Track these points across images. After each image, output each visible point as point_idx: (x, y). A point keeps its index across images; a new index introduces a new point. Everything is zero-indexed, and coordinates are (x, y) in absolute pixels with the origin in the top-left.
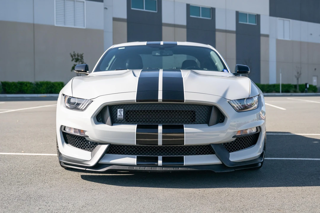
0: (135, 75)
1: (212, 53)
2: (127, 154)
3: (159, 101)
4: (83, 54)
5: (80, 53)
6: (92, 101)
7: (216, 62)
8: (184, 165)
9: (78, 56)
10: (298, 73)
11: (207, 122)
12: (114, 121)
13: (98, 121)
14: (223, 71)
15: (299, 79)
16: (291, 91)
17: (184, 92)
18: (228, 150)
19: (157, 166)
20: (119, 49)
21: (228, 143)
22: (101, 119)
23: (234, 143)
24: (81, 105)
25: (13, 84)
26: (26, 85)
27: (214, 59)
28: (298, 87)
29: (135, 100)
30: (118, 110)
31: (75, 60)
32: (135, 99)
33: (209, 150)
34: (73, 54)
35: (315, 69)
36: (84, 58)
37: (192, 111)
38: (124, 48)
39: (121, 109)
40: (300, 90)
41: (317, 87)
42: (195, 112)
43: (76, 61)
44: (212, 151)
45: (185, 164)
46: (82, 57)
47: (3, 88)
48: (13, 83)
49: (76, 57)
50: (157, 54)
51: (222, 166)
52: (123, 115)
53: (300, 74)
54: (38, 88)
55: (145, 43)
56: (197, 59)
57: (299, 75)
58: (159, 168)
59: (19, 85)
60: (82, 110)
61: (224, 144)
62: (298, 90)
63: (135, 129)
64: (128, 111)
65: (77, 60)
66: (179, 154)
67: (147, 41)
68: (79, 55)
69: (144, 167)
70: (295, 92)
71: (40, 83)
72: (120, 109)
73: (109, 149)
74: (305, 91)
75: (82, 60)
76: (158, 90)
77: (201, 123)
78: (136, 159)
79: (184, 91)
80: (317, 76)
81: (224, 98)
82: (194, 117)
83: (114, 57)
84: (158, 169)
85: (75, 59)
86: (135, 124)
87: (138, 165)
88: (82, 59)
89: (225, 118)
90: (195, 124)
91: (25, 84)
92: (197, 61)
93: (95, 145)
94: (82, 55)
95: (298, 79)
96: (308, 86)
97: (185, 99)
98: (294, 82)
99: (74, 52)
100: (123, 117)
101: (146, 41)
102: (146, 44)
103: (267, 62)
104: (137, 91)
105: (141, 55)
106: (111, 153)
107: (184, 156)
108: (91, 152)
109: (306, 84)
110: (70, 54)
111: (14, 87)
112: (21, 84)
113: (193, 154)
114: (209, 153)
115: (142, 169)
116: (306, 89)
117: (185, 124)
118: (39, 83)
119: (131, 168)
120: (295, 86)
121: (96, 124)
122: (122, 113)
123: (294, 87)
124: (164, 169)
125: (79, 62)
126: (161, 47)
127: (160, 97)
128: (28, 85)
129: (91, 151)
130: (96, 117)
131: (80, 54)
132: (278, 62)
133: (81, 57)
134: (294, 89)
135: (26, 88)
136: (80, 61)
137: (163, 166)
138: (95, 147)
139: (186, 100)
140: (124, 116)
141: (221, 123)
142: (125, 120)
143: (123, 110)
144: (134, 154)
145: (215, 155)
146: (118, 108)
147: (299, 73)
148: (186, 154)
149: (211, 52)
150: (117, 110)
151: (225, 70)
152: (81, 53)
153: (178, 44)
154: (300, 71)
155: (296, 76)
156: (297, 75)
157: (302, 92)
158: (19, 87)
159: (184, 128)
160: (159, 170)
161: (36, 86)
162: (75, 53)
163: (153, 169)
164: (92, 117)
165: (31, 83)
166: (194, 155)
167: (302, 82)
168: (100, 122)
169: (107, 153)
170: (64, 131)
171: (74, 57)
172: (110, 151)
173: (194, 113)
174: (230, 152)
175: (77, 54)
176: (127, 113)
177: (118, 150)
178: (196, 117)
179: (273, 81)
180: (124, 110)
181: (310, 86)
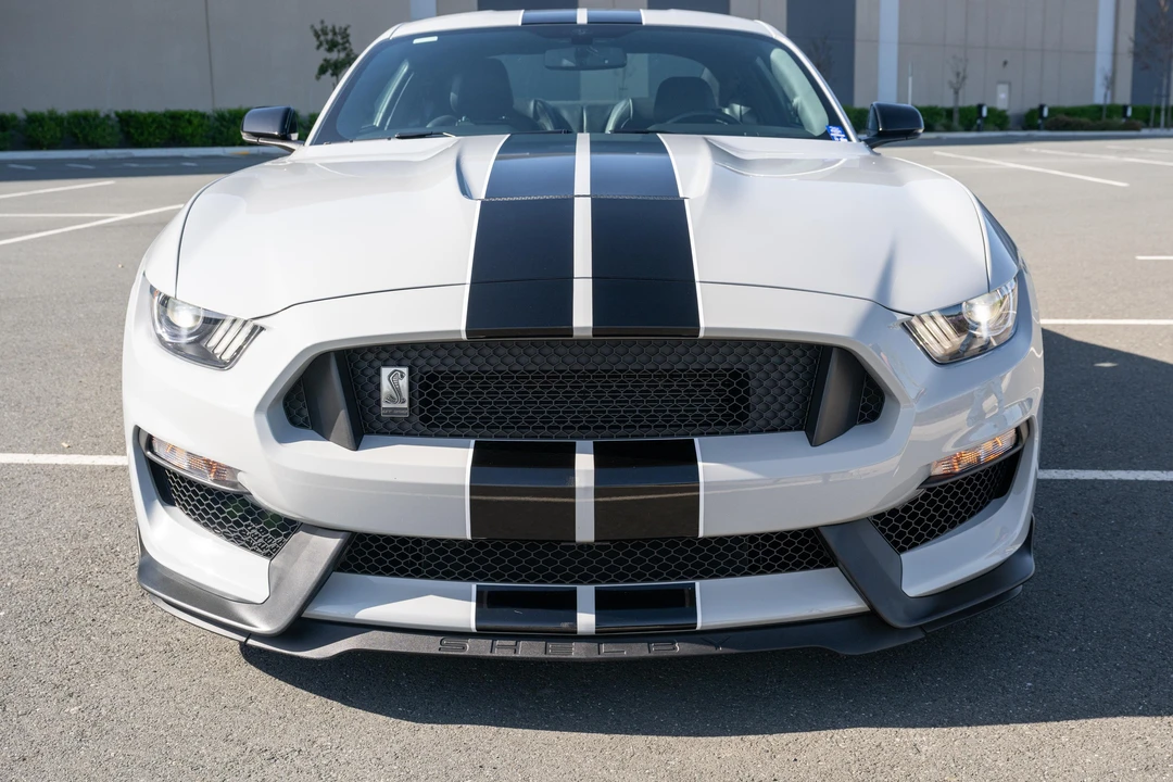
0: (465, 190)
1: (776, 55)
2: (431, 575)
3: (575, 334)
4: (349, 26)
5: (340, 24)
6: (262, 329)
7: (794, 95)
8: (699, 627)
9: (335, 34)
10: (958, 74)
11: (804, 420)
12: (367, 426)
13: (293, 421)
14: (826, 136)
15: (961, 92)
16: (938, 127)
17: (698, 285)
18: (895, 544)
19: (572, 636)
20: (416, 41)
21: (893, 512)
22: (305, 412)
23: (919, 507)
24: (226, 325)
25: (150, 120)
26: (190, 122)
27: (786, 81)
28: (956, 116)
29: (459, 332)
30: (386, 372)
31: (325, 46)
32: (463, 327)
33: (810, 548)
34: (318, 27)
35: (1005, 63)
36: (351, 39)
37: (735, 375)
38: (435, 39)
39: (400, 365)
40: (961, 123)
41: (1008, 113)
42: (747, 376)
43: (330, 50)
44: (825, 553)
45: (702, 622)
46: (345, 36)
47: (122, 130)
48: (151, 114)
49: (330, 37)
50: (566, 63)
51: (869, 622)
52: (405, 395)
53: (964, 78)
54: (225, 130)
55: (514, 18)
56: (709, 68)
57: (961, 77)
58: (584, 645)
59: (169, 121)
60: (222, 365)
61: (879, 516)
62: (956, 123)
63: (465, 469)
64: (432, 378)
65: (332, 46)
66: (674, 575)
67: (527, 8)
68: (337, 30)
69: (512, 643)
70: (949, 129)
71: (230, 112)
72: (393, 369)
73: (350, 551)
74: (975, 127)
75: (347, 45)
76: (571, 277)
77: (774, 430)
78: (473, 605)
79: (697, 278)
80: (1010, 84)
81: (881, 304)
82: (743, 400)
83: (405, 69)
84: (577, 651)
85: (327, 42)
86: (467, 436)
87: (481, 633)
88: (348, 41)
89: (883, 400)
90: (745, 432)
91: (187, 117)
92: (706, 75)
93: (283, 527)
94: (346, 29)
95: (956, 92)
96: (985, 113)
97: (702, 324)
98: (947, 102)
99: (322, 22)
100: (406, 405)
101: (520, 9)
102: (520, 24)
103: (874, 42)
104: (469, 281)
105: (503, 58)
106: (360, 569)
107: (698, 584)
108: (266, 561)
109: (980, 107)
110: (312, 27)
111: (154, 126)
112: (175, 117)
113: (738, 572)
114: (811, 565)
115: (503, 649)
116: (979, 121)
117: (701, 434)
118: (227, 115)
119: (452, 649)
120: (949, 113)
121: (282, 438)
122: (404, 383)
123: (944, 113)
124: (607, 651)
125: (339, 51)
126: (582, 33)
127: (583, 317)
128: (196, 121)
129: (267, 555)
130: (285, 405)
131: (340, 28)
132: (904, 44)
133: (343, 38)
134: (944, 121)
135: (190, 130)
136: (340, 47)
137: (599, 637)
138: (286, 536)
139: (706, 329)
140: (410, 399)
141: (866, 421)
142: (416, 418)
143: (405, 370)
144: (464, 576)
145: (837, 569)
146: (386, 365)
147: (961, 75)
148: (707, 574)
149: (772, 50)
150: (378, 373)
151: (835, 131)
152: (344, 26)
153: (644, 23)
154: (965, 70)
155: (950, 83)
156: (954, 80)
157: (968, 129)
158: (168, 127)
159: (700, 464)
160: (584, 656)
161: (217, 124)
162: (326, 24)
163: (555, 651)
164: (259, 409)
165: (203, 116)
166: (743, 575)
167: (969, 100)
168: (301, 426)
169: (339, 570)
170: (149, 453)
171: (322, 38)
172: (353, 559)
173: (743, 384)
174: (902, 550)
175: (330, 27)
176: (425, 386)
177: (388, 555)
178: (752, 399)
179: (888, 96)
180: (410, 373)
181: (989, 110)
